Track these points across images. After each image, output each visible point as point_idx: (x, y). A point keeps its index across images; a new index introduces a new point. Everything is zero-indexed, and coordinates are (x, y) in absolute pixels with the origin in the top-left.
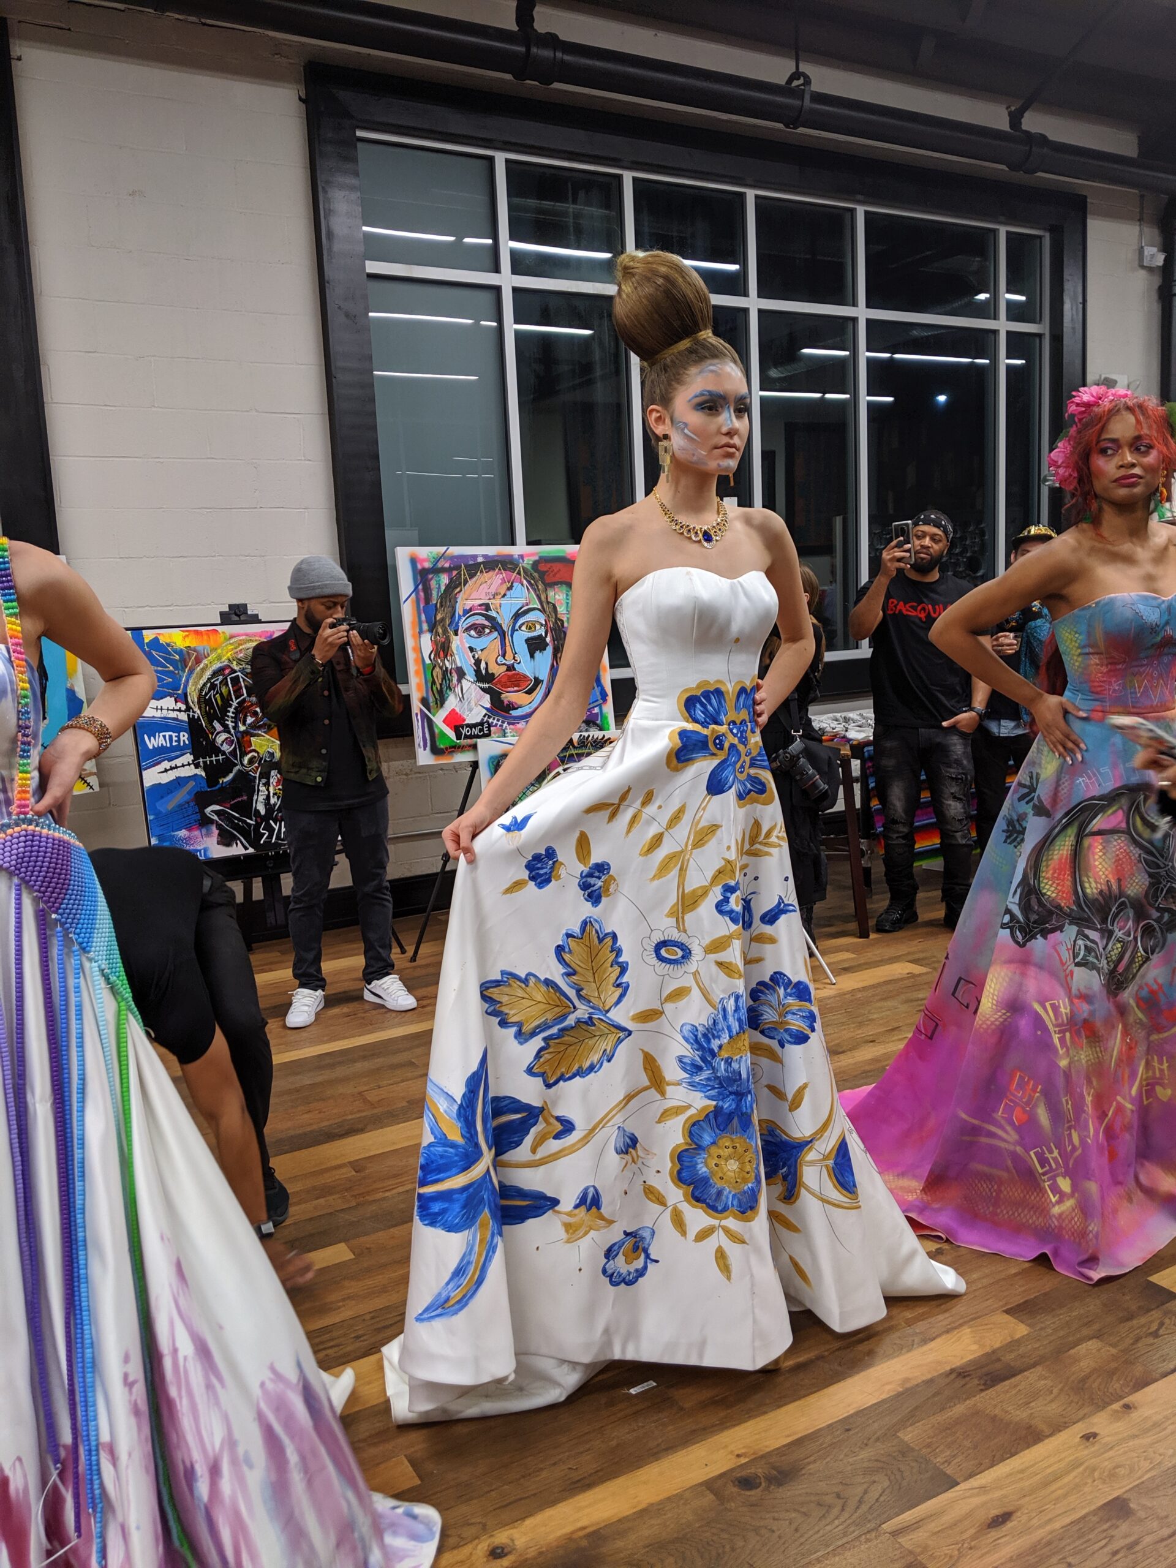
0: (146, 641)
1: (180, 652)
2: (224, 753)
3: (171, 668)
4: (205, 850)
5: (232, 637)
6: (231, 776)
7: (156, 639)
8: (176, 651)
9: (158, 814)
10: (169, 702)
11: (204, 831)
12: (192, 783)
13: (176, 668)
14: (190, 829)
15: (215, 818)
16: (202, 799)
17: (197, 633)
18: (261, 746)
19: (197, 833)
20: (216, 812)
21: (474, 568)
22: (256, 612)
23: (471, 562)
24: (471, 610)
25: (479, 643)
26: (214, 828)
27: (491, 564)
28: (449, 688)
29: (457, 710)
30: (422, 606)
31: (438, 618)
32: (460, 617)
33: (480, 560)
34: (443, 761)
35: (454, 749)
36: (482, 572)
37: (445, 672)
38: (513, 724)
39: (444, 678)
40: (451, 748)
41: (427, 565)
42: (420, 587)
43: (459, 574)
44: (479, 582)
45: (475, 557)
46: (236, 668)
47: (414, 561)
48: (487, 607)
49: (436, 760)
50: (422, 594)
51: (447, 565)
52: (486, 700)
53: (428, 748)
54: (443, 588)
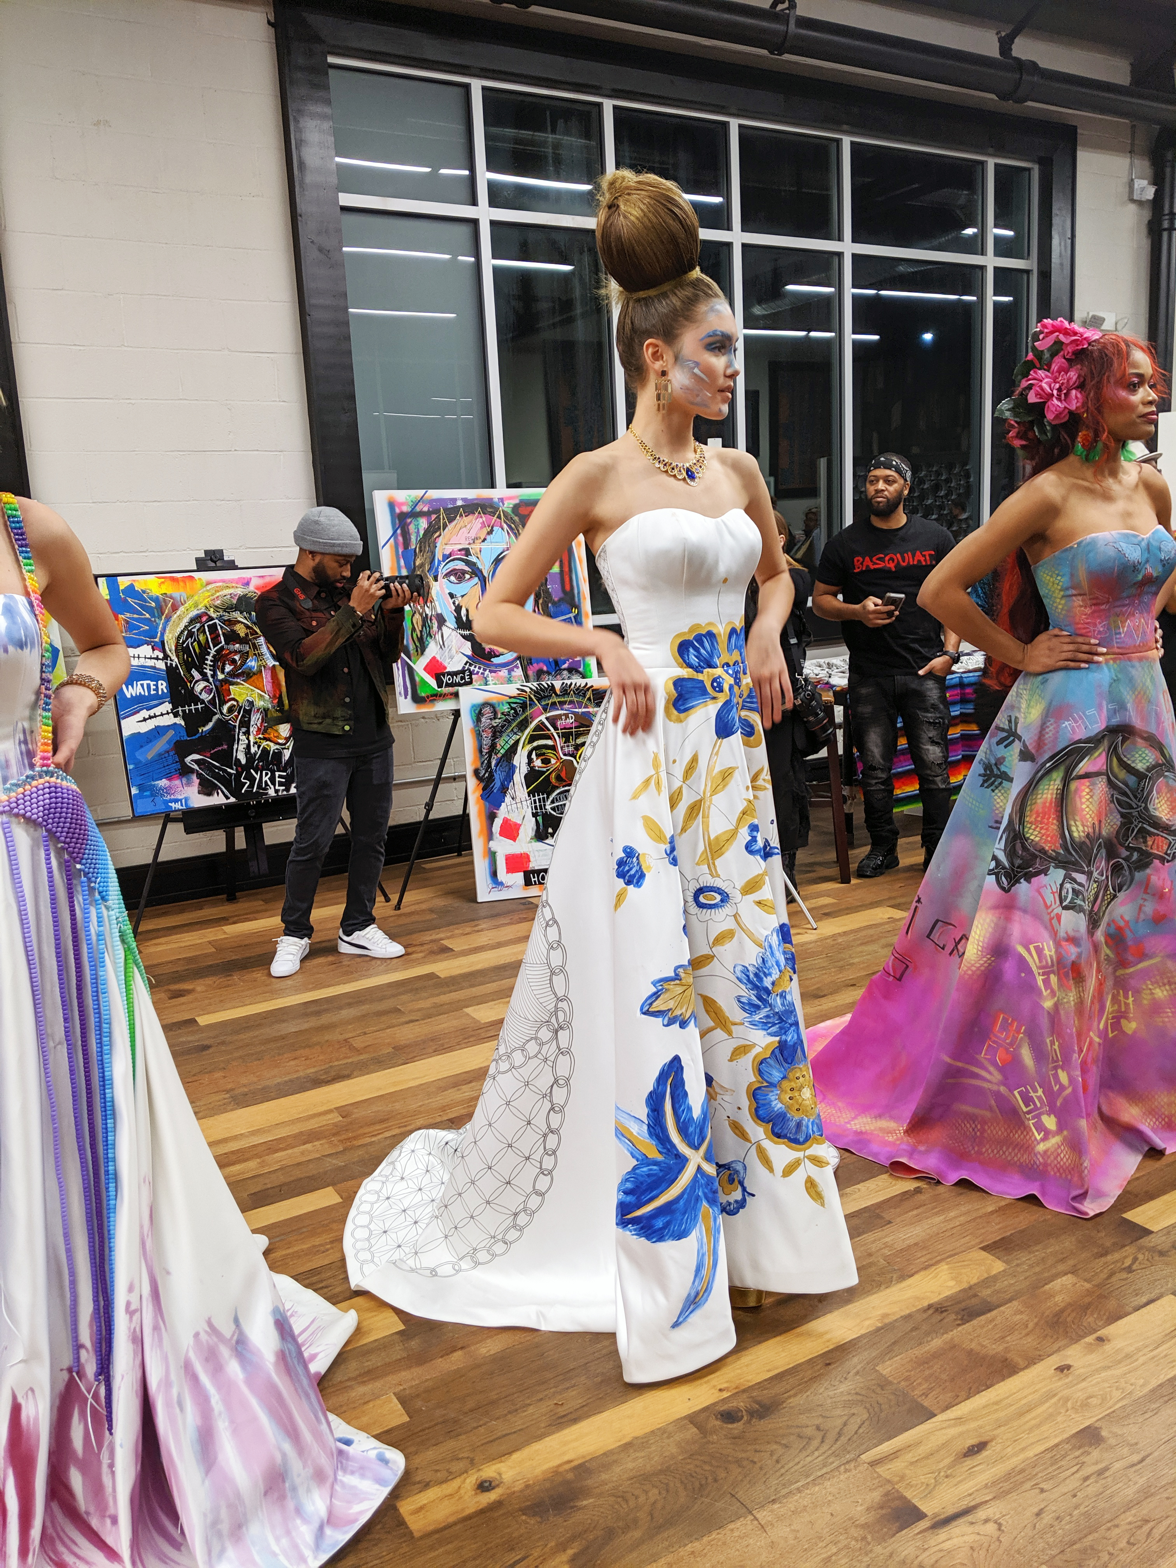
0: (122, 587)
1: (156, 600)
2: (203, 702)
3: (148, 616)
4: (186, 799)
5: (208, 584)
6: (210, 725)
7: (131, 587)
8: (151, 598)
9: (137, 763)
10: (146, 650)
11: (184, 780)
12: (171, 733)
13: (153, 615)
14: (170, 779)
15: (196, 767)
16: (181, 749)
17: (173, 579)
18: (240, 695)
19: (177, 782)
20: (196, 762)
21: (453, 512)
22: (232, 558)
23: (450, 506)
24: (450, 555)
25: (459, 589)
26: (194, 777)
27: (471, 508)
28: (429, 635)
29: (438, 658)
30: (400, 551)
31: (418, 562)
32: (439, 562)
33: (459, 503)
34: (425, 709)
35: (436, 697)
36: (461, 516)
37: (425, 619)
38: (495, 672)
39: (424, 625)
40: (432, 696)
41: (406, 509)
42: (399, 531)
43: (438, 518)
44: (458, 527)
45: (454, 500)
46: (214, 615)
47: (392, 505)
48: (467, 552)
49: (418, 708)
50: (400, 539)
51: (426, 509)
52: (467, 647)
53: (409, 696)
54: (422, 532)
